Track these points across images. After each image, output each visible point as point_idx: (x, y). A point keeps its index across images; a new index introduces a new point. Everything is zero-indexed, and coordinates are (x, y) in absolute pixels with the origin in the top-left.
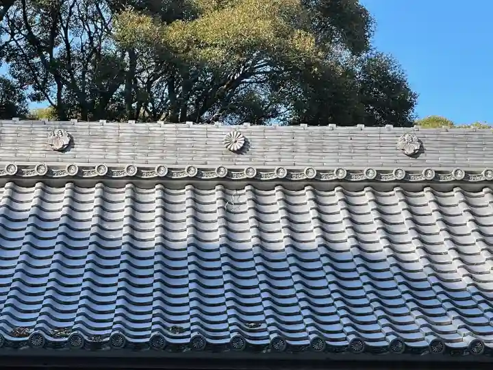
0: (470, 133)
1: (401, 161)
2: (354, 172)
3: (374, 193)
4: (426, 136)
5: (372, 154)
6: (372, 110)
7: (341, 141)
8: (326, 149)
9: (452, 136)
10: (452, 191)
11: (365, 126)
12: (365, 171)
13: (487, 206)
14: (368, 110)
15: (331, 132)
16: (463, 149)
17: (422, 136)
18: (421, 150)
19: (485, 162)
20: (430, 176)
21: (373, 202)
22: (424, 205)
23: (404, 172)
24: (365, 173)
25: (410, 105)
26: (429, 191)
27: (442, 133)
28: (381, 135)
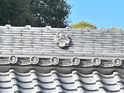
0: (105, 33)
1: (57, 52)
2: (23, 59)
3: (36, 74)
4: (74, 34)
5: (36, 47)
6: (39, 16)
7: (14, 37)
8: (3, 42)
9: (93, 35)
10: (92, 73)
11: (32, 26)
12: (31, 59)
13: (116, 84)
14: (36, 16)
15: (7, 30)
16: (100, 44)
17: (72, 34)
18: (71, 44)
19: (115, 53)
20: (77, 63)
21: (36, 81)
22: (72, 83)
23: (58, 59)
24: (30, 60)
25: (66, 13)
26: (75, 73)
27: (85, 33)
28: (43, 33)
